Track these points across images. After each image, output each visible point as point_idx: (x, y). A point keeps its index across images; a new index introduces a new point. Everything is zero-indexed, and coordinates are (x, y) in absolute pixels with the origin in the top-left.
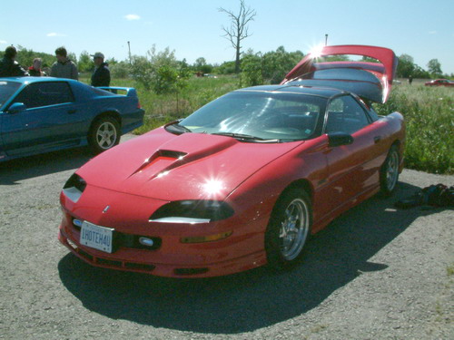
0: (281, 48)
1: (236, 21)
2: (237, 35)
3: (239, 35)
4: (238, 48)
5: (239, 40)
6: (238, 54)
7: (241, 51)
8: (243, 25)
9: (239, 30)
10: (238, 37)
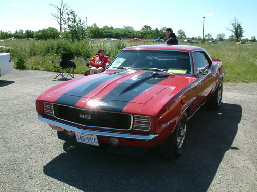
0: (94, 24)
1: (59, 11)
2: (60, 18)
4: (61, 24)
5: (61, 21)
6: (61, 28)
8: (63, 12)
9: (61, 15)
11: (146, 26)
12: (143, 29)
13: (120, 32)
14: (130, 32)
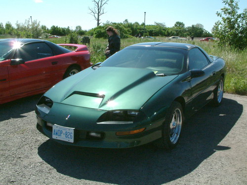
0: (126, 20)
1: (97, 4)
2: (97, 12)
3: (99, 12)
4: (98, 20)
5: (98, 16)
6: (98, 24)
7: (100, 22)
8: (101, 7)
9: (99, 10)
10: (98, 14)
11: (178, 23)
12: (176, 25)
13: (154, 29)
14: (164, 30)
